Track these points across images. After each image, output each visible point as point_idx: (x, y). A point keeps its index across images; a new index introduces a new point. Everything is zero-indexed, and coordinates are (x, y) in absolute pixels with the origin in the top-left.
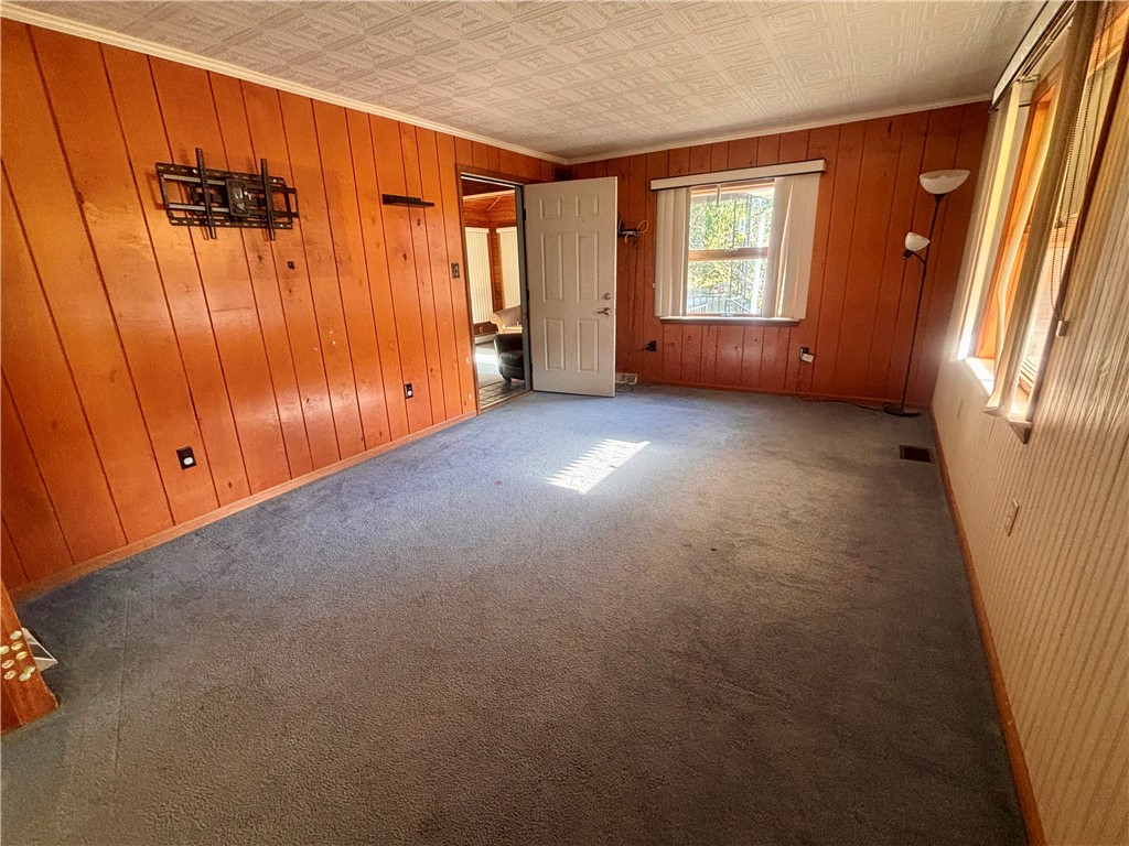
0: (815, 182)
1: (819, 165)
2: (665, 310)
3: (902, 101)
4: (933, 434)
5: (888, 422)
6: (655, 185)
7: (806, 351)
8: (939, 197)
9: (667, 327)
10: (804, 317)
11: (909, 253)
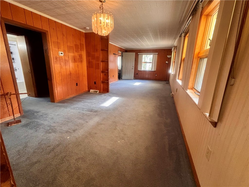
0: (157, 55)
1: (157, 53)
2: (139, 69)
3: (165, 48)
4: (169, 82)
5: (165, 82)
6: (138, 54)
7: (156, 74)
8: (169, 58)
9: (139, 71)
10: (156, 70)
11: (166, 63)
